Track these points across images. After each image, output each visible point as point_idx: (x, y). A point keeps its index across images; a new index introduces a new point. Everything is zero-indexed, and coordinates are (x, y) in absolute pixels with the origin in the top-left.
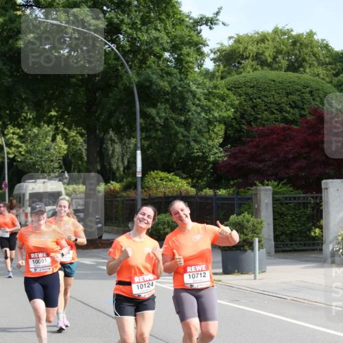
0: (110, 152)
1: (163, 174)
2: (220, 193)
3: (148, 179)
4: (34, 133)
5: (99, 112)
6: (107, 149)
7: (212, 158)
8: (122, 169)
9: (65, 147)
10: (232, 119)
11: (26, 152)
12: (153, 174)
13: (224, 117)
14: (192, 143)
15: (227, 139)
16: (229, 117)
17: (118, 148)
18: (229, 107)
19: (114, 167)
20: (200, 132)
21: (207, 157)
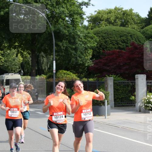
0: (42, 62)
1: (65, 72)
2: (90, 80)
3: (58, 73)
4: (8, 53)
5: (37, 44)
6: (40, 60)
7: (87, 65)
8: (47, 69)
9: (22, 59)
10: (96, 47)
11: (5, 61)
12: (61, 71)
13: (92, 46)
14: (78, 58)
15: (93, 56)
16: (94, 46)
17: (45, 60)
18: (94, 42)
19: (44, 68)
20: (81, 53)
21: (85, 64)
